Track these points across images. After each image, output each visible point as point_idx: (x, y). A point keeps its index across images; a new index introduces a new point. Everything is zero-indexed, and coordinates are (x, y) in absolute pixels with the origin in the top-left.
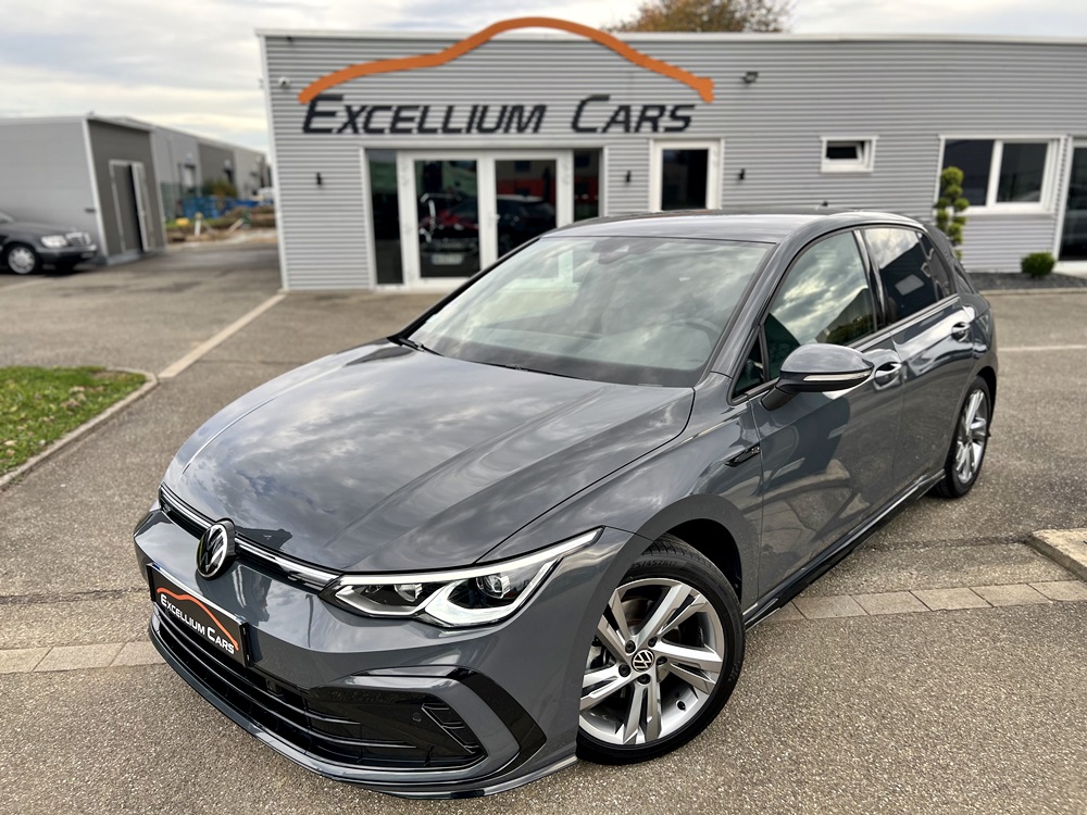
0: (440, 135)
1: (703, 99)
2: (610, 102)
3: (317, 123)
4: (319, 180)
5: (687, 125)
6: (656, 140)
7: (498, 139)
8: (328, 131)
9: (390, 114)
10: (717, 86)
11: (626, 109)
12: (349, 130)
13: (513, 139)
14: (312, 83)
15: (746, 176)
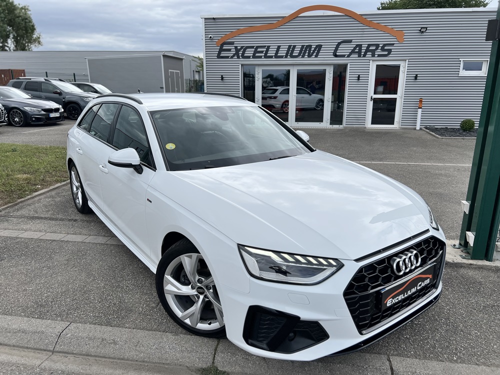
0: (274, 59)
1: (398, 41)
2: (352, 43)
3: (223, 54)
4: (222, 78)
5: (389, 54)
6: (373, 61)
7: (299, 60)
8: (227, 57)
9: (254, 50)
10: (405, 34)
11: (360, 46)
12: (236, 57)
13: (306, 60)
14: (222, 37)
15: (418, 78)
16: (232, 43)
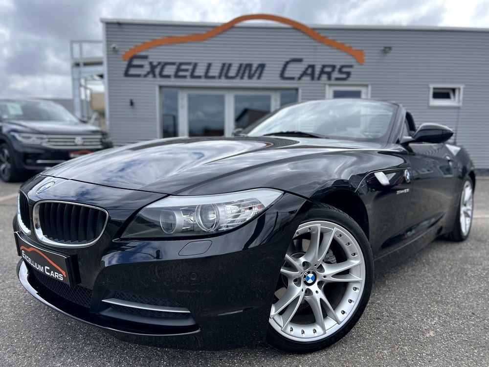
0: (203, 80)
1: (358, 62)
2: (303, 63)
3: (133, 71)
4: (132, 103)
5: (348, 77)
6: (330, 85)
7: (237, 83)
8: (138, 76)
9: (174, 68)
11: (312, 67)
12: (151, 76)
13: (246, 82)
14: (131, 49)
16: (145, 57)
